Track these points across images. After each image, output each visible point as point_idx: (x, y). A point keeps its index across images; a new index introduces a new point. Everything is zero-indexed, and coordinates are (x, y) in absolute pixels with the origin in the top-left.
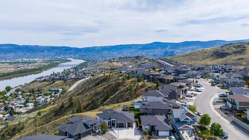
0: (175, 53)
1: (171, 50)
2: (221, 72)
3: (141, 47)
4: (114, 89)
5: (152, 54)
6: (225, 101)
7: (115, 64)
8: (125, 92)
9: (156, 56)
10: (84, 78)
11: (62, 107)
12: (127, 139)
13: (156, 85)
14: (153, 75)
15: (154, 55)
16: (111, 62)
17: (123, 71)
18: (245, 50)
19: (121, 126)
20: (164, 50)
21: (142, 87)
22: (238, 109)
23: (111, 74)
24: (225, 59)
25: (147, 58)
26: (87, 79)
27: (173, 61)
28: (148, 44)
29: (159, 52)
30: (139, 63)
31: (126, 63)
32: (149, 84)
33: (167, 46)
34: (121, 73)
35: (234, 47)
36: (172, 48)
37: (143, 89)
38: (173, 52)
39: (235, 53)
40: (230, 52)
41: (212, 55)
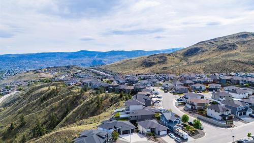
0: (103, 62)
1: (99, 59)
2: (162, 80)
3: (67, 55)
4: (73, 102)
5: (80, 62)
6: (184, 104)
7: (43, 74)
8: (89, 104)
9: (84, 65)
10: (8, 93)
11: (11, 128)
12: (137, 142)
13: (119, 95)
14: (112, 86)
15: (82, 64)
16: (37, 72)
17: (71, 84)
18: (166, 60)
19: (125, 133)
20: (92, 59)
21: (106, 98)
22: (197, 108)
23: (58, 88)
24: (152, 68)
25: (79, 68)
26: (12, 94)
27: (108, 71)
28: (75, 53)
29: (86, 60)
30: (72, 73)
31: (56, 73)
32: (112, 95)
33: (94, 55)
34: (69, 85)
35: (158, 57)
36: (100, 57)
37: (108, 100)
38: (101, 61)
39: (159, 62)
40: (155, 61)
41: (142, 65)
